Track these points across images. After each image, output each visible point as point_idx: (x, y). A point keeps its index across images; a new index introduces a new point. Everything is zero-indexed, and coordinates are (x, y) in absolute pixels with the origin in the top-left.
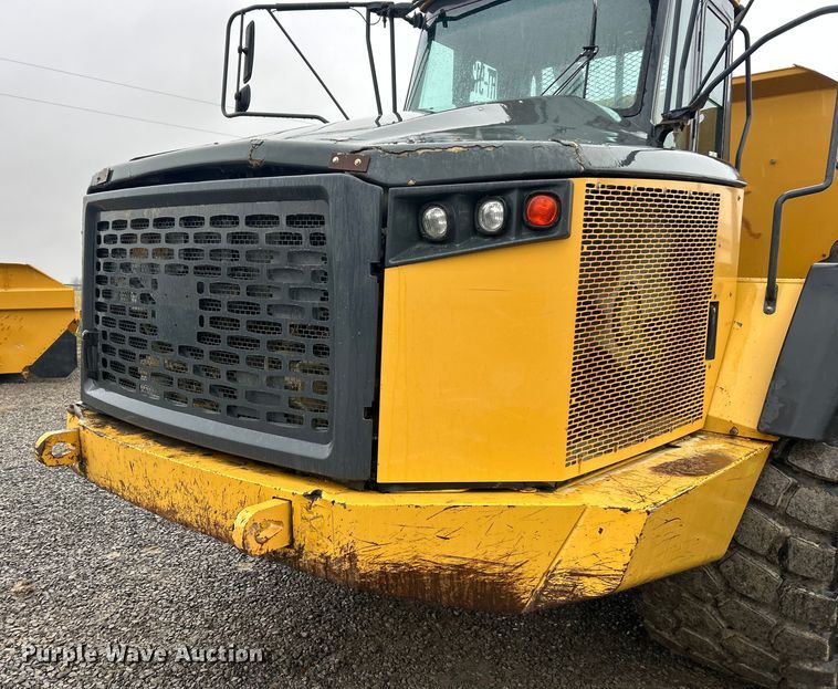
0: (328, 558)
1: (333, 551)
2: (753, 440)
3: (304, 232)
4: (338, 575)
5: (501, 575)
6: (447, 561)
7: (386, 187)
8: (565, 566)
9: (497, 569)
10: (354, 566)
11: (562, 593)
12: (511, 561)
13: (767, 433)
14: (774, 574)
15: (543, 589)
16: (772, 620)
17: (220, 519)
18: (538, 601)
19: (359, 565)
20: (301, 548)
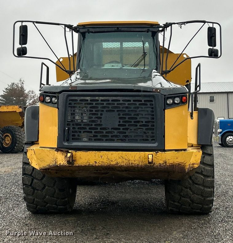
0: (160, 164)
1: (161, 162)
2: (196, 147)
3: (148, 103)
4: (162, 167)
5: (184, 165)
6: (177, 163)
7: (165, 95)
8: (192, 163)
9: (183, 164)
10: (166, 164)
11: (192, 168)
12: (185, 162)
13: (199, 145)
14: (202, 177)
15: (189, 168)
16: (202, 188)
17: (133, 162)
18: (188, 170)
19: (167, 164)
20: (154, 163)
